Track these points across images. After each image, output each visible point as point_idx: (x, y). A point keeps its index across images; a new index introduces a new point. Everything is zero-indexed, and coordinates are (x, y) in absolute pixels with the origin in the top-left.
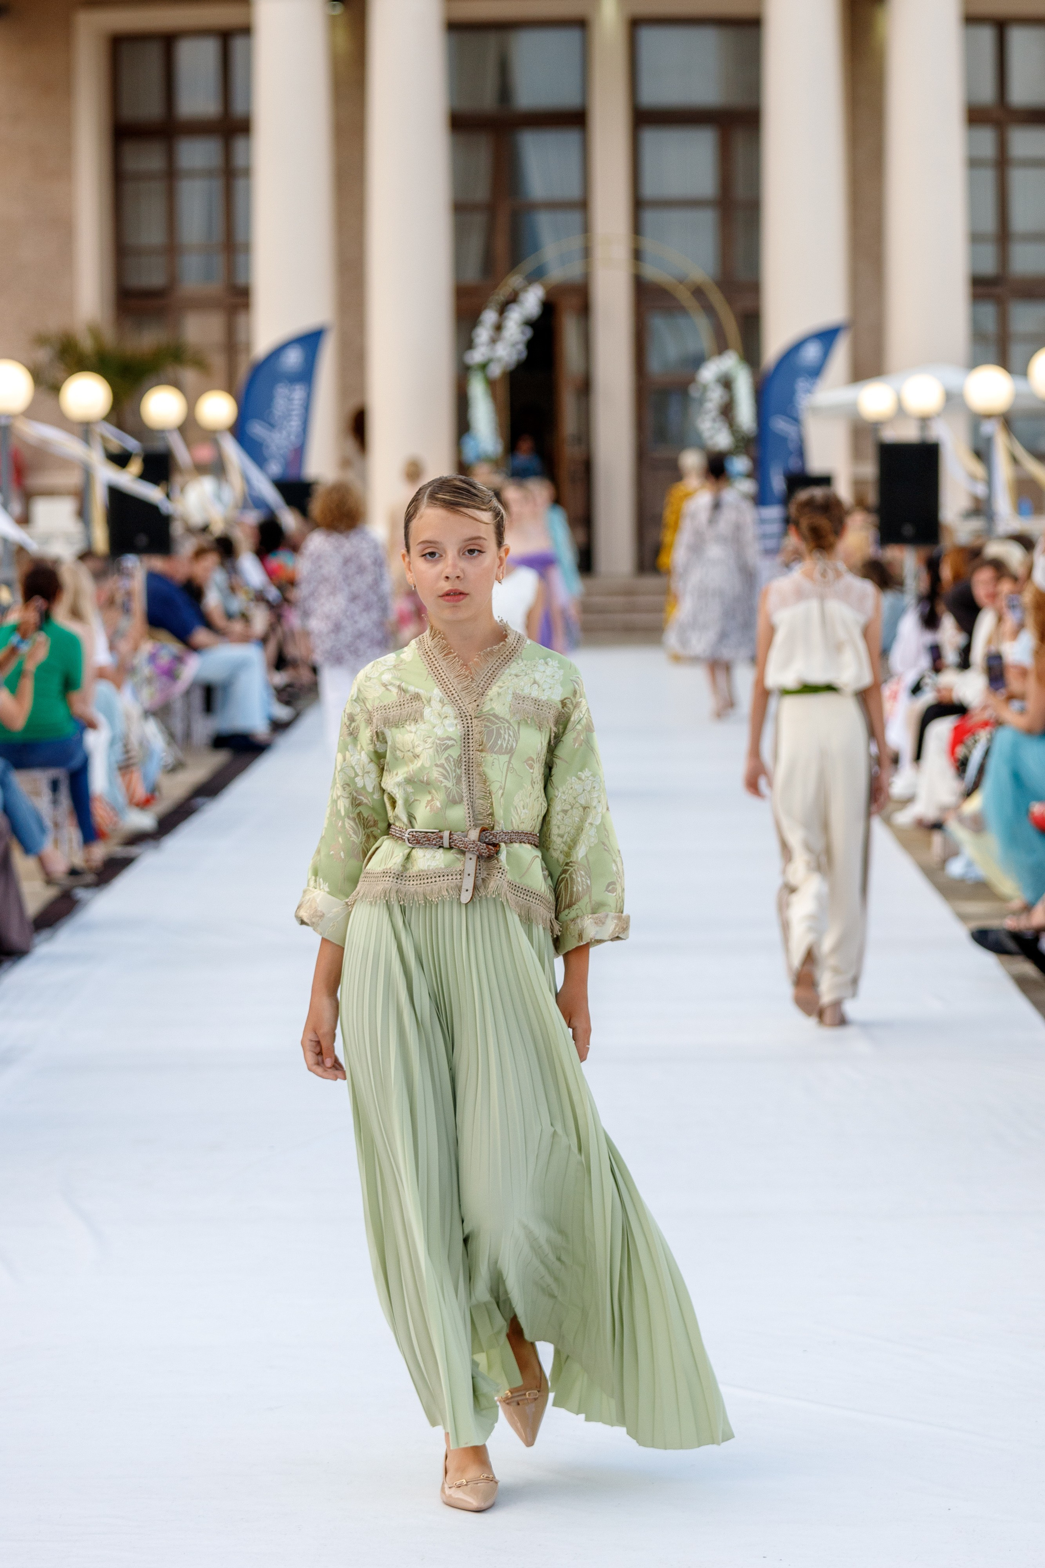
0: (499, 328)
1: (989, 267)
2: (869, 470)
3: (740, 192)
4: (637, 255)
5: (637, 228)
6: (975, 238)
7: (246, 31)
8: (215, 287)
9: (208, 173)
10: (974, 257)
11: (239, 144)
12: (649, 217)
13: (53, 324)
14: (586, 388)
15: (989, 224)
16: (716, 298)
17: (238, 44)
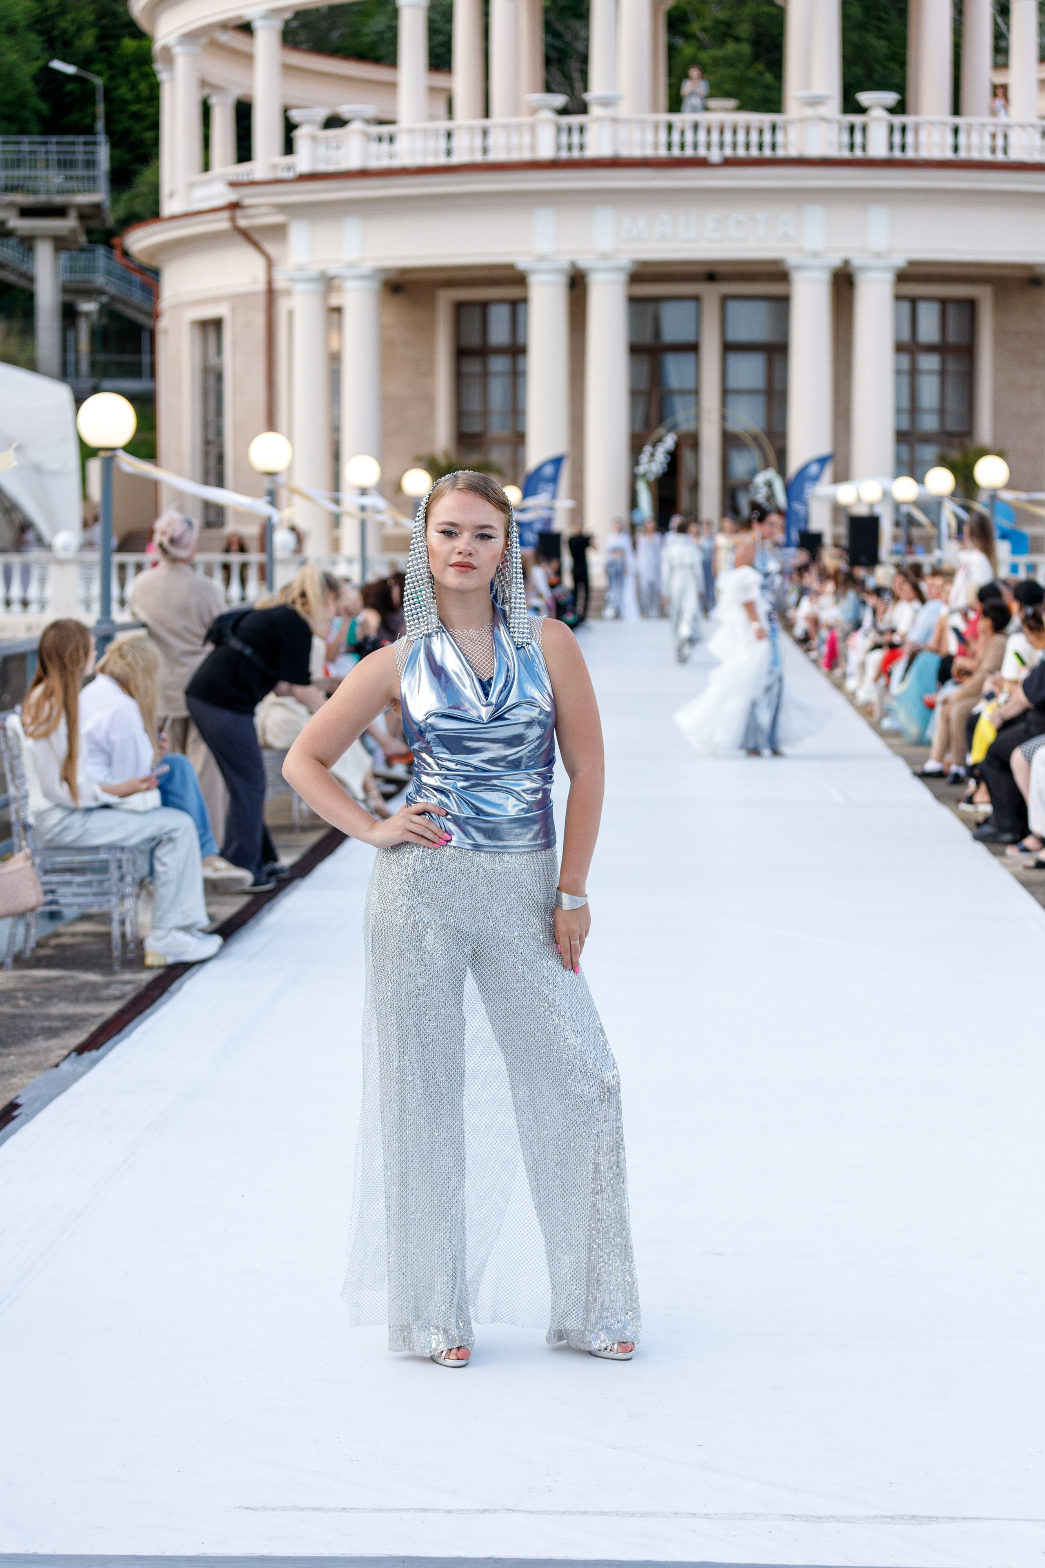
0: (652, 455)
1: (905, 425)
2: (843, 530)
3: (777, 386)
4: (724, 418)
5: (724, 404)
6: (898, 411)
7: (524, 300)
8: (506, 433)
9: (503, 374)
10: (898, 421)
11: (520, 359)
12: (731, 399)
13: (425, 450)
14: (695, 487)
15: (905, 404)
16: (765, 442)
17: (520, 308)
